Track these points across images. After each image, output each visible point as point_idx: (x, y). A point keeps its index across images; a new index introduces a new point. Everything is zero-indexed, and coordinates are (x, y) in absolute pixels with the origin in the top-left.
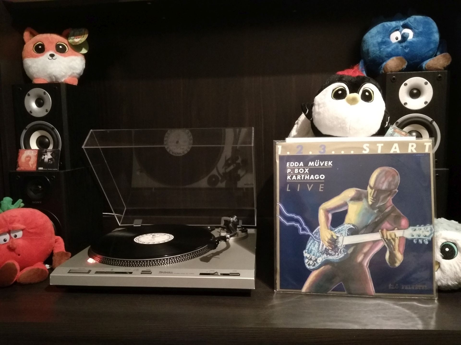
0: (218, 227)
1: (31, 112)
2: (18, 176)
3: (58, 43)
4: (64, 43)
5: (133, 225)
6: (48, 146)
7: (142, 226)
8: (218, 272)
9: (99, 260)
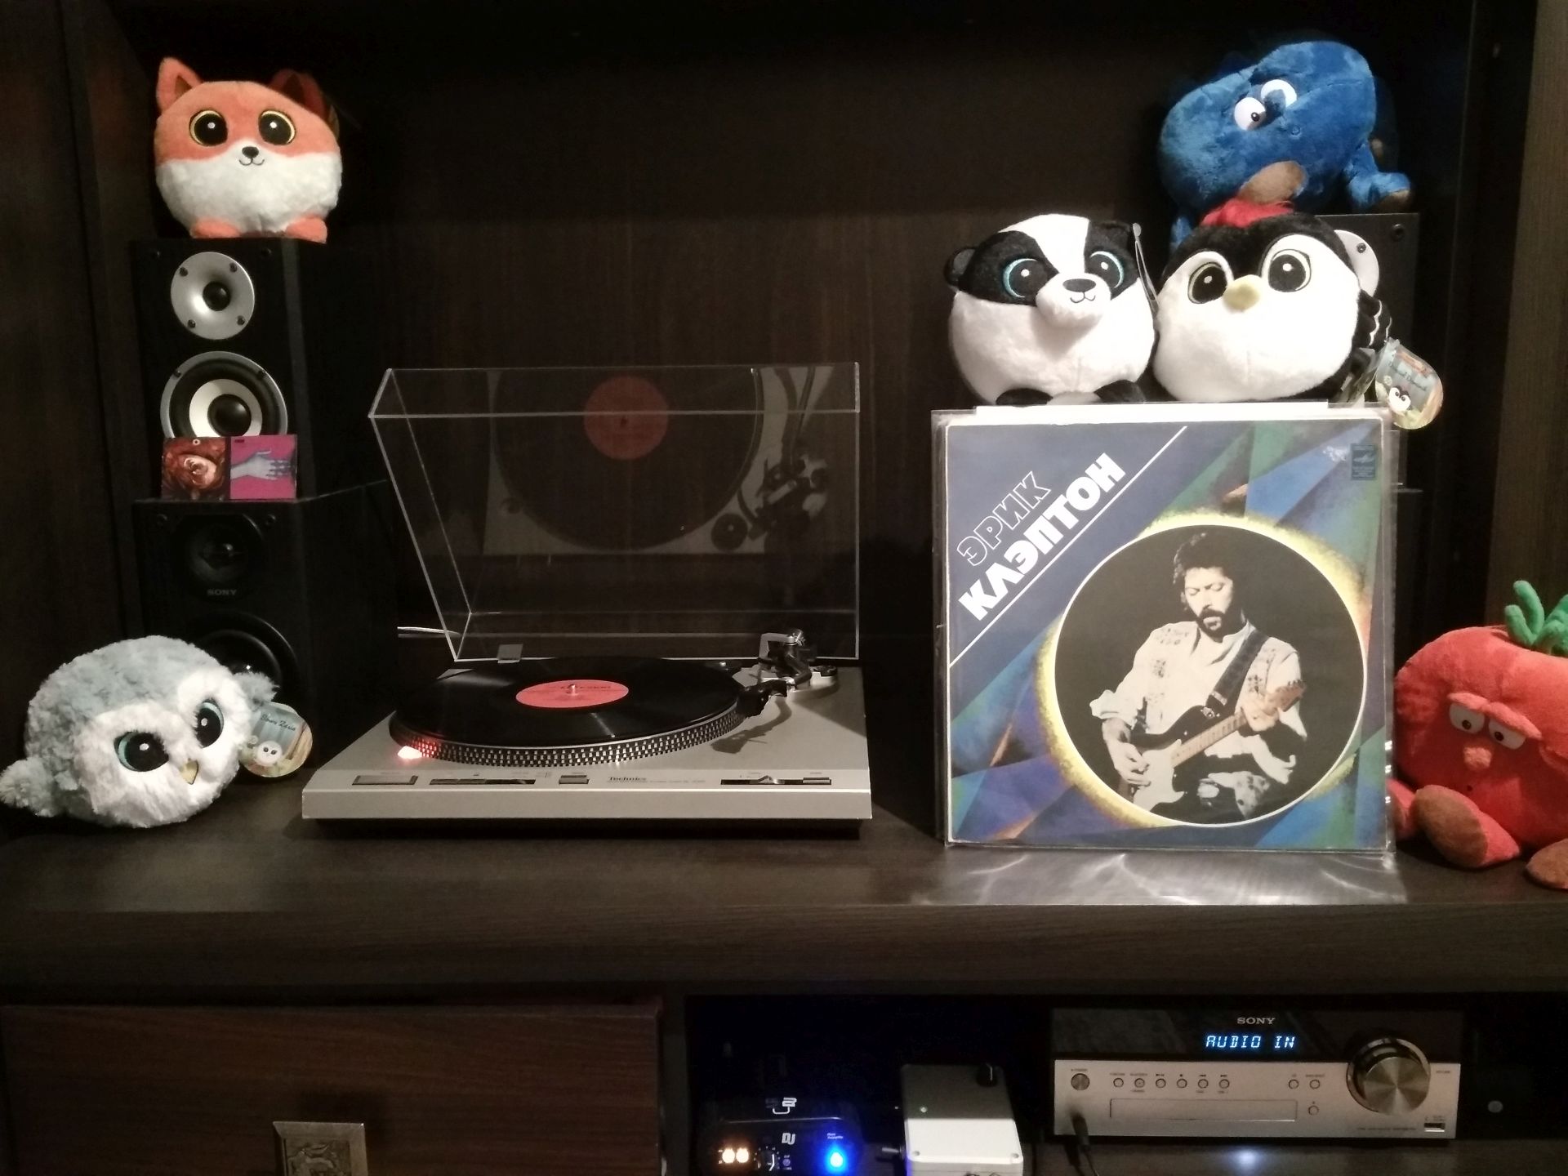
0: (749, 664)
1: (192, 324)
2: (163, 515)
3: (264, 114)
4: (283, 113)
5: (497, 661)
6: (246, 429)
7: (521, 661)
8: (769, 775)
9: (428, 751)
